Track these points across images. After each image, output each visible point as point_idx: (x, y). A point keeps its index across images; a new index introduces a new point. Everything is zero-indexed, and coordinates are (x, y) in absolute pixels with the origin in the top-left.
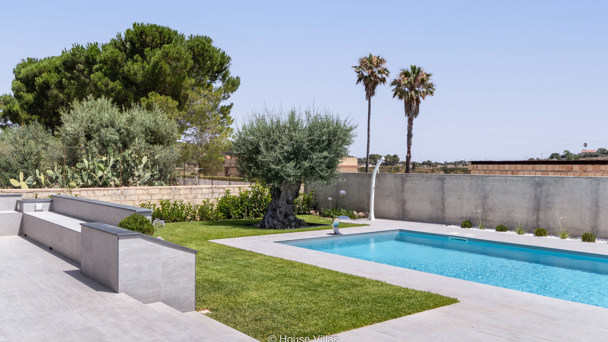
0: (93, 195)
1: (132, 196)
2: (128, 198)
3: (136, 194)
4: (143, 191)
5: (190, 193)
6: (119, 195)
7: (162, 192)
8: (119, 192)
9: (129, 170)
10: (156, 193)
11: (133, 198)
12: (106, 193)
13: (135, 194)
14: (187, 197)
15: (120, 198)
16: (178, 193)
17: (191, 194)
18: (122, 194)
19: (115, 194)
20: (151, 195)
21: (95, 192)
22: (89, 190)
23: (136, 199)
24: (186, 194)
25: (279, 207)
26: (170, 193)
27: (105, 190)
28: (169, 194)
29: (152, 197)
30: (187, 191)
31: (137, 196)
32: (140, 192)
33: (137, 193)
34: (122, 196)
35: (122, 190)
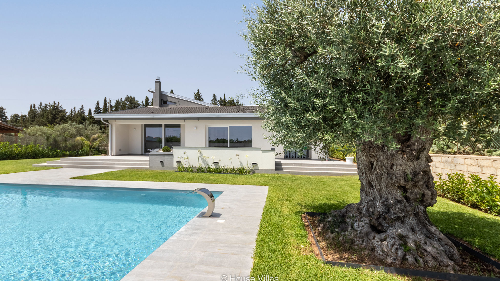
2: (457, 168)
4: (472, 161)
7: (495, 164)
12: (440, 159)
13: (463, 163)
15: (451, 167)
19: (446, 161)
20: (481, 167)
23: (465, 170)
29: (482, 170)
31: (466, 166)
32: (468, 161)
33: (466, 163)
34: (453, 165)
35: (452, 158)
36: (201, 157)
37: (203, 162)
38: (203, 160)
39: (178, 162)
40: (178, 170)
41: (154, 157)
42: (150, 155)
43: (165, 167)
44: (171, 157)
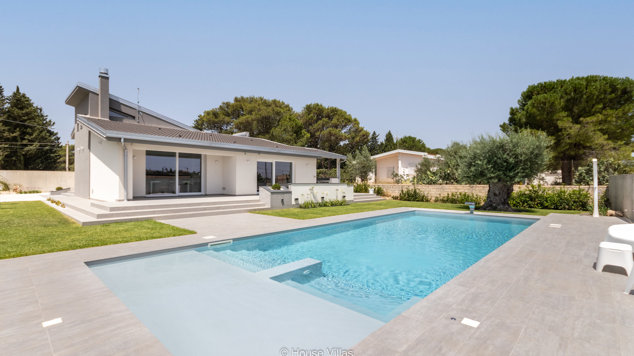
2: (445, 190)
3: (449, 189)
4: (453, 187)
6: (440, 188)
7: (464, 188)
8: (440, 187)
9: (447, 176)
10: (460, 188)
11: (447, 190)
12: (434, 187)
15: (441, 190)
16: (475, 189)
17: (484, 190)
18: (442, 188)
19: (438, 188)
20: (458, 189)
21: (429, 187)
23: (449, 191)
24: (480, 190)
25: (490, 198)
28: (469, 189)
29: (458, 191)
30: (481, 188)
32: (451, 187)
35: (442, 186)
37: (314, 198)
38: (314, 196)
39: (297, 199)
40: (301, 207)
41: (275, 196)
42: (272, 193)
43: (284, 206)
44: (290, 195)
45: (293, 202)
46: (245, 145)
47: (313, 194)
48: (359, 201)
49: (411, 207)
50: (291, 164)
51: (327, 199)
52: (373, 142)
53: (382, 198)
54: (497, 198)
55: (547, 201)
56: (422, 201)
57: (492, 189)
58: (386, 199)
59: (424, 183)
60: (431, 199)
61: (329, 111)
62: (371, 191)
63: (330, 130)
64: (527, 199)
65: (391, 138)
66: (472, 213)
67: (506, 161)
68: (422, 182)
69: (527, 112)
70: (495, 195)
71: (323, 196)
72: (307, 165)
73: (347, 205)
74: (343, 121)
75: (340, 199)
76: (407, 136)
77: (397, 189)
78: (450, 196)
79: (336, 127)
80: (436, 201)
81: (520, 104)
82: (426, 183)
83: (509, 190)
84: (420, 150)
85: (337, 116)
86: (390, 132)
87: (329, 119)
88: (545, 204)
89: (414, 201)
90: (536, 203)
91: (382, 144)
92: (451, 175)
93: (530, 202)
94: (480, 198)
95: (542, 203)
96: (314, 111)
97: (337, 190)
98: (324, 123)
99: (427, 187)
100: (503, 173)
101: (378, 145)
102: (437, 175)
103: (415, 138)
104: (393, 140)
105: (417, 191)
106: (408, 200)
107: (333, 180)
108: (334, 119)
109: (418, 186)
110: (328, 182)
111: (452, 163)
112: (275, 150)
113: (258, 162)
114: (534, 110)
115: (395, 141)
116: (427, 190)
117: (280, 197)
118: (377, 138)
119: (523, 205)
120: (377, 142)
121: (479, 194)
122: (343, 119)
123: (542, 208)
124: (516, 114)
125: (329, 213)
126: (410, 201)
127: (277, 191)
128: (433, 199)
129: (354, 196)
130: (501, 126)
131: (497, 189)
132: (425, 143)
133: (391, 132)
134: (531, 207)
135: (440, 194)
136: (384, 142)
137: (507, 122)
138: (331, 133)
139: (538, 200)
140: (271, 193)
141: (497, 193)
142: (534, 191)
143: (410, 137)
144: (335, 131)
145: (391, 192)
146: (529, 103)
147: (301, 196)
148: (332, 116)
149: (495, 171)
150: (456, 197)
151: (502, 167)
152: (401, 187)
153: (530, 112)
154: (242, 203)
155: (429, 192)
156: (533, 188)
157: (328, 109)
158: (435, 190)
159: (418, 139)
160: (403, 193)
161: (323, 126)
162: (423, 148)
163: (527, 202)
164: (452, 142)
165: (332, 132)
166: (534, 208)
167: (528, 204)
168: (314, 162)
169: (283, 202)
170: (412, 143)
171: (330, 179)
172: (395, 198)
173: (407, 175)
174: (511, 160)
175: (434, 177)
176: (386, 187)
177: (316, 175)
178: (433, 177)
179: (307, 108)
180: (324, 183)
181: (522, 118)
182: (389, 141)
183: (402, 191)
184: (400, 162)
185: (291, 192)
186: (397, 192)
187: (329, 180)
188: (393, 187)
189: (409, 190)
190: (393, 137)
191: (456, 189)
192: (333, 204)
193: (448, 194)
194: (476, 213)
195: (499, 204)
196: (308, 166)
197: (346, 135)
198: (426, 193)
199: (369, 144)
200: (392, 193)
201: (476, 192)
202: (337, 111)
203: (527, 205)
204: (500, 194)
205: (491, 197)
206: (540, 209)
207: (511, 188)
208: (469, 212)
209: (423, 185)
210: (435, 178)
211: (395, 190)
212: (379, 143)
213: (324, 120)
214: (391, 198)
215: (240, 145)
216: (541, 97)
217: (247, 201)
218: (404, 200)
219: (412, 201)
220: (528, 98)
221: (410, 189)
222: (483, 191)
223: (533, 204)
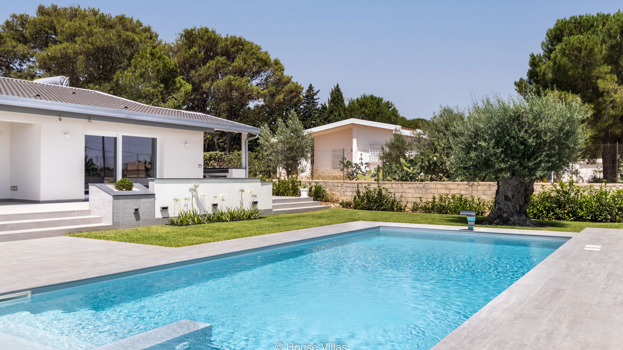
0: (401, 187)
1: (432, 190)
2: (429, 191)
3: (435, 188)
4: (442, 186)
5: (488, 189)
6: (421, 188)
7: (460, 187)
8: (421, 185)
9: (432, 167)
10: (454, 188)
11: (433, 191)
12: (411, 186)
14: (485, 193)
15: (422, 191)
16: (476, 188)
17: (490, 190)
18: (424, 187)
19: (418, 187)
20: (450, 189)
21: (403, 185)
22: (398, 183)
23: (436, 192)
24: (484, 191)
26: (467, 188)
27: (410, 183)
28: (466, 190)
29: (450, 192)
30: (485, 188)
31: (436, 190)
32: (439, 186)
33: (437, 188)
34: (424, 190)
35: (424, 184)
36: (195, 196)
37: (198, 206)
38: (198, 202)
39: (165, 209)
40: (172, 223)
41: (121, 202)
42: (116, 197)
43: (141, 222)
44: (151, 200)
45: (158, 215)
46: (59, 103)
47: (197, 199)
48: (283, 211)
49: (373, 221)
50: (154, 141)
51: (223, 208)
52: (308, 103)
53: (323, 205)
54: (509, 203)
55: (581, 208)
56: (392, 209)
57: (503, 189)
58: (330, 207)
59: (394, 179)
60: (406, 206)
61: (228, 43)
62: (304, 194)
63: (230, 79)
64: (554, 205)
65: (340, 98)
66: (471, 229)
67: (523, 142)
68: (391, 177)
69: (555, 63)
70: (506, 198)
71: (215, 203)
72: (186, 143)
73: (260, 218)
74: (254, 63)
75: (247, 207)
76: (368, 94)
77: (349, 189)
78: (437, 200)
79: (241, 73)
80: (415, 209)
81: (544, 48)
82: (397, 178)
83: (529, 190)
84: (388, 120)
85: (243, 53)
86: (338, 86)
87: (228, 58)
88: (579, 212)
89: (378, 210)
90: (566, 212)
91: (324, 107)
92: (439, 164)
93: (558, 211)
94: (484, 205)
95: (575, 211)
96: (199, 41)
97: (242, 191)
98: (219, 65)
99: (399, 185)
100: (519, 162)
101: (317, 110)
102: (416, 164)
103: (380, 100)
104: (343, 101)
105: (384, 192)
106: (368, 209)
107: (235, 173)
108: (237, 59)
109: (385, 184)
110: (226, 176)
111: (440, 144)
112: (122, 113)
113: (86, 136)
114: (565, 60)
115: (347, 103)
116: (400, 190)
117: (132, 204)
118: (315, 97)
119: (547, 215)
120: (314, 104)
121: (483, 197)
122: (255, 60)
123: (575, 220)
124: (539, 66)
125: (226, 234)
126: (372, 210)
127: (125, 192)
128: (410, 206)
129: (274, 201)
130: (516, 84)
131: (509, 189)
132: (397, 108)
133: (340, 87)
134: (558, 218)
135: (421, 198)
136: (327, 105)
137: (526, 78)
138: (231, 84)
139: (570, 207)
140: (114, 196)
141: (510, 195)
142: (563, 192)
143: (372, 96)
144: (238, 81)
145: (338, 194)
146: (558, 47)
147: (174, 202)
148: (233, 53)
149: (506, 159)
150: (447, 203)
151: (517, 153)
152: (356, 185)
153: (559, 62)
154: (54, 217)
155: (404, 195)
156: (562, 188)
157: (226, 39)
158: (413, 191)
159: (385, 100)
160: (359, 196)
161: (217, 70)
162: (393, 118)
163: (553, 211)
164: (441, 107)
165: (233, 82)
166: (563, 219)
167: (555, 214)
168: (199, 139)
169: (138, 213)
170: (375, 107)
171: (229, 170)
172: (346, 205)
173: (366, 164)
174: (531, 141)
175: (412, 168)
176: (330, 186)
177: (202, 163)
178: (409, 168)
179: (185, 36)
180: (217, 177)
181: (547, 71)
182: (336, 102)
183: (358, 192)
184: (355, 141)
185: (153, 195)
186: (349, 194)
187: (227, 172)
188: (342, 185)
189: (370, 191)
190: (344, 96)
191: (447, 189)
192: (234, 218)
193: (434, 198)
194: (477, 229)
195: (513, 214)
196: (187, 145)
197: (260, 90)
198: (398, 195)
199: (302, 107)
200: (341, 196)
201: (478, 193)
202: (242, 45)
203: (553, 215)
204: (513, 196)
205: (500, 202)
206: (572, 220)
207: (531, 187)
208: (467, 228)
209: (393, 181)
210: (414, 169)
211: (346, 191)
212: (319, 106)
213: (218, 61)
214: (338, 205)
215: (49, 102)
216: (574, 39)
217: (63, 213)
218: (361, 209)
219: (375, 210)
220: (556, 40)
221: (372, 189)
222: (488, 193)
223: (561, 213)
